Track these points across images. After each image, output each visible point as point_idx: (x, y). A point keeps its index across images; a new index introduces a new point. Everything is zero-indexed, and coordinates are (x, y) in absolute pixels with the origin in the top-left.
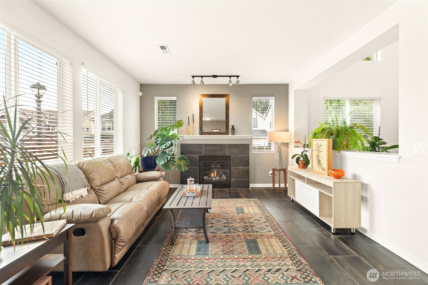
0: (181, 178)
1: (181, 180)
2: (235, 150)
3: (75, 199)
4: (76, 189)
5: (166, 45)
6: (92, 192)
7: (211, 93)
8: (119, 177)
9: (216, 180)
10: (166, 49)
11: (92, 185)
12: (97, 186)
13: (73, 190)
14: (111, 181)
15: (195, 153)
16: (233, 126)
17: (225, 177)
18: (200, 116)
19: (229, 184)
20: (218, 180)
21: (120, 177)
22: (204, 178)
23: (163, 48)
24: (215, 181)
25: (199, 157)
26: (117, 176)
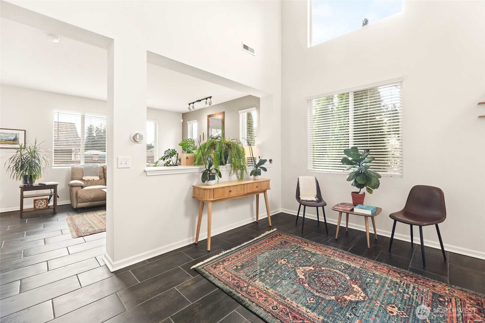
3: (87, 180)
4: (90, 176)
11: (105, 176)
13: (87, 176)
18: (207, 134)
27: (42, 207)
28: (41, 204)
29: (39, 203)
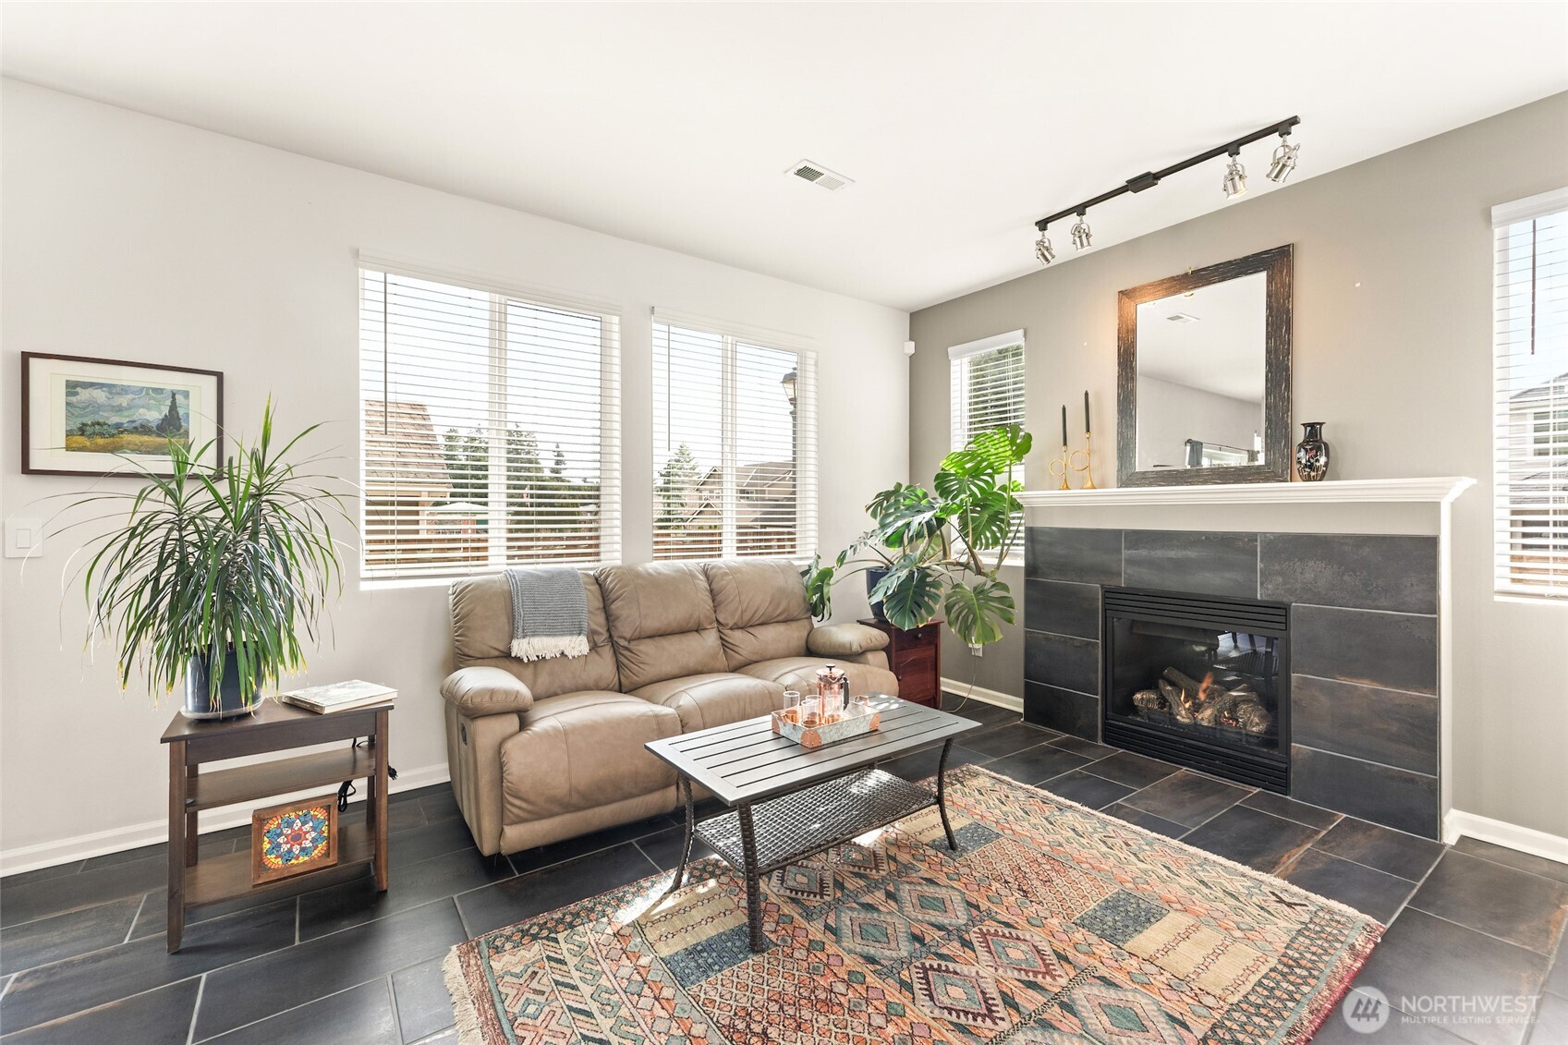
0: (1027, 675)
1: (1026, 683)
2: (1314, 572)
3: (536, 659)
4: (547, 635)
5: (802, 161)
6: (607, 652)
7: (1178, 270)
8: (727, 624)
9: (1196, 726)
10: (822, 174)
11: (613, 633)
12: (624, 638)
13: (534, 636)
14: (683, 632)
15: (1083, 571)
16: (1313, 429)
17: (1256, 720)
18: (1119, 396)
19: (1279, 769)
20: (1205, 723)
21: (731, 625)
22: (1132, 701)
23: (807, 173)
24: (1187, 726)
25: (1108, 592)
26: (721, 620)
27: (302, 859)
28: (297, 838)
29: (287, 831)
